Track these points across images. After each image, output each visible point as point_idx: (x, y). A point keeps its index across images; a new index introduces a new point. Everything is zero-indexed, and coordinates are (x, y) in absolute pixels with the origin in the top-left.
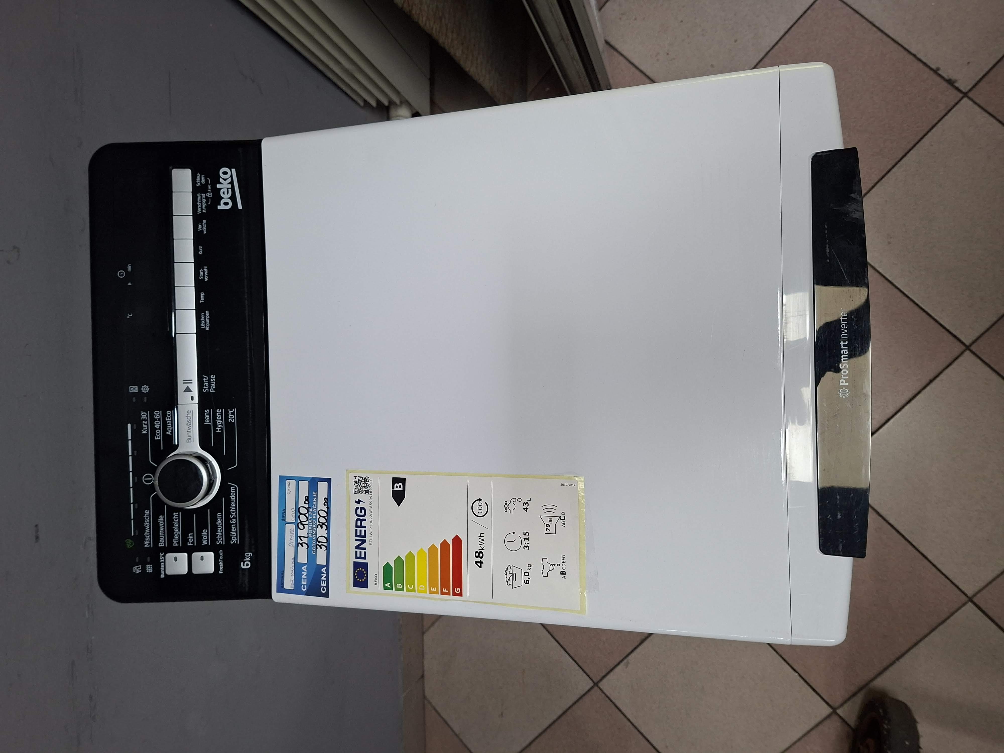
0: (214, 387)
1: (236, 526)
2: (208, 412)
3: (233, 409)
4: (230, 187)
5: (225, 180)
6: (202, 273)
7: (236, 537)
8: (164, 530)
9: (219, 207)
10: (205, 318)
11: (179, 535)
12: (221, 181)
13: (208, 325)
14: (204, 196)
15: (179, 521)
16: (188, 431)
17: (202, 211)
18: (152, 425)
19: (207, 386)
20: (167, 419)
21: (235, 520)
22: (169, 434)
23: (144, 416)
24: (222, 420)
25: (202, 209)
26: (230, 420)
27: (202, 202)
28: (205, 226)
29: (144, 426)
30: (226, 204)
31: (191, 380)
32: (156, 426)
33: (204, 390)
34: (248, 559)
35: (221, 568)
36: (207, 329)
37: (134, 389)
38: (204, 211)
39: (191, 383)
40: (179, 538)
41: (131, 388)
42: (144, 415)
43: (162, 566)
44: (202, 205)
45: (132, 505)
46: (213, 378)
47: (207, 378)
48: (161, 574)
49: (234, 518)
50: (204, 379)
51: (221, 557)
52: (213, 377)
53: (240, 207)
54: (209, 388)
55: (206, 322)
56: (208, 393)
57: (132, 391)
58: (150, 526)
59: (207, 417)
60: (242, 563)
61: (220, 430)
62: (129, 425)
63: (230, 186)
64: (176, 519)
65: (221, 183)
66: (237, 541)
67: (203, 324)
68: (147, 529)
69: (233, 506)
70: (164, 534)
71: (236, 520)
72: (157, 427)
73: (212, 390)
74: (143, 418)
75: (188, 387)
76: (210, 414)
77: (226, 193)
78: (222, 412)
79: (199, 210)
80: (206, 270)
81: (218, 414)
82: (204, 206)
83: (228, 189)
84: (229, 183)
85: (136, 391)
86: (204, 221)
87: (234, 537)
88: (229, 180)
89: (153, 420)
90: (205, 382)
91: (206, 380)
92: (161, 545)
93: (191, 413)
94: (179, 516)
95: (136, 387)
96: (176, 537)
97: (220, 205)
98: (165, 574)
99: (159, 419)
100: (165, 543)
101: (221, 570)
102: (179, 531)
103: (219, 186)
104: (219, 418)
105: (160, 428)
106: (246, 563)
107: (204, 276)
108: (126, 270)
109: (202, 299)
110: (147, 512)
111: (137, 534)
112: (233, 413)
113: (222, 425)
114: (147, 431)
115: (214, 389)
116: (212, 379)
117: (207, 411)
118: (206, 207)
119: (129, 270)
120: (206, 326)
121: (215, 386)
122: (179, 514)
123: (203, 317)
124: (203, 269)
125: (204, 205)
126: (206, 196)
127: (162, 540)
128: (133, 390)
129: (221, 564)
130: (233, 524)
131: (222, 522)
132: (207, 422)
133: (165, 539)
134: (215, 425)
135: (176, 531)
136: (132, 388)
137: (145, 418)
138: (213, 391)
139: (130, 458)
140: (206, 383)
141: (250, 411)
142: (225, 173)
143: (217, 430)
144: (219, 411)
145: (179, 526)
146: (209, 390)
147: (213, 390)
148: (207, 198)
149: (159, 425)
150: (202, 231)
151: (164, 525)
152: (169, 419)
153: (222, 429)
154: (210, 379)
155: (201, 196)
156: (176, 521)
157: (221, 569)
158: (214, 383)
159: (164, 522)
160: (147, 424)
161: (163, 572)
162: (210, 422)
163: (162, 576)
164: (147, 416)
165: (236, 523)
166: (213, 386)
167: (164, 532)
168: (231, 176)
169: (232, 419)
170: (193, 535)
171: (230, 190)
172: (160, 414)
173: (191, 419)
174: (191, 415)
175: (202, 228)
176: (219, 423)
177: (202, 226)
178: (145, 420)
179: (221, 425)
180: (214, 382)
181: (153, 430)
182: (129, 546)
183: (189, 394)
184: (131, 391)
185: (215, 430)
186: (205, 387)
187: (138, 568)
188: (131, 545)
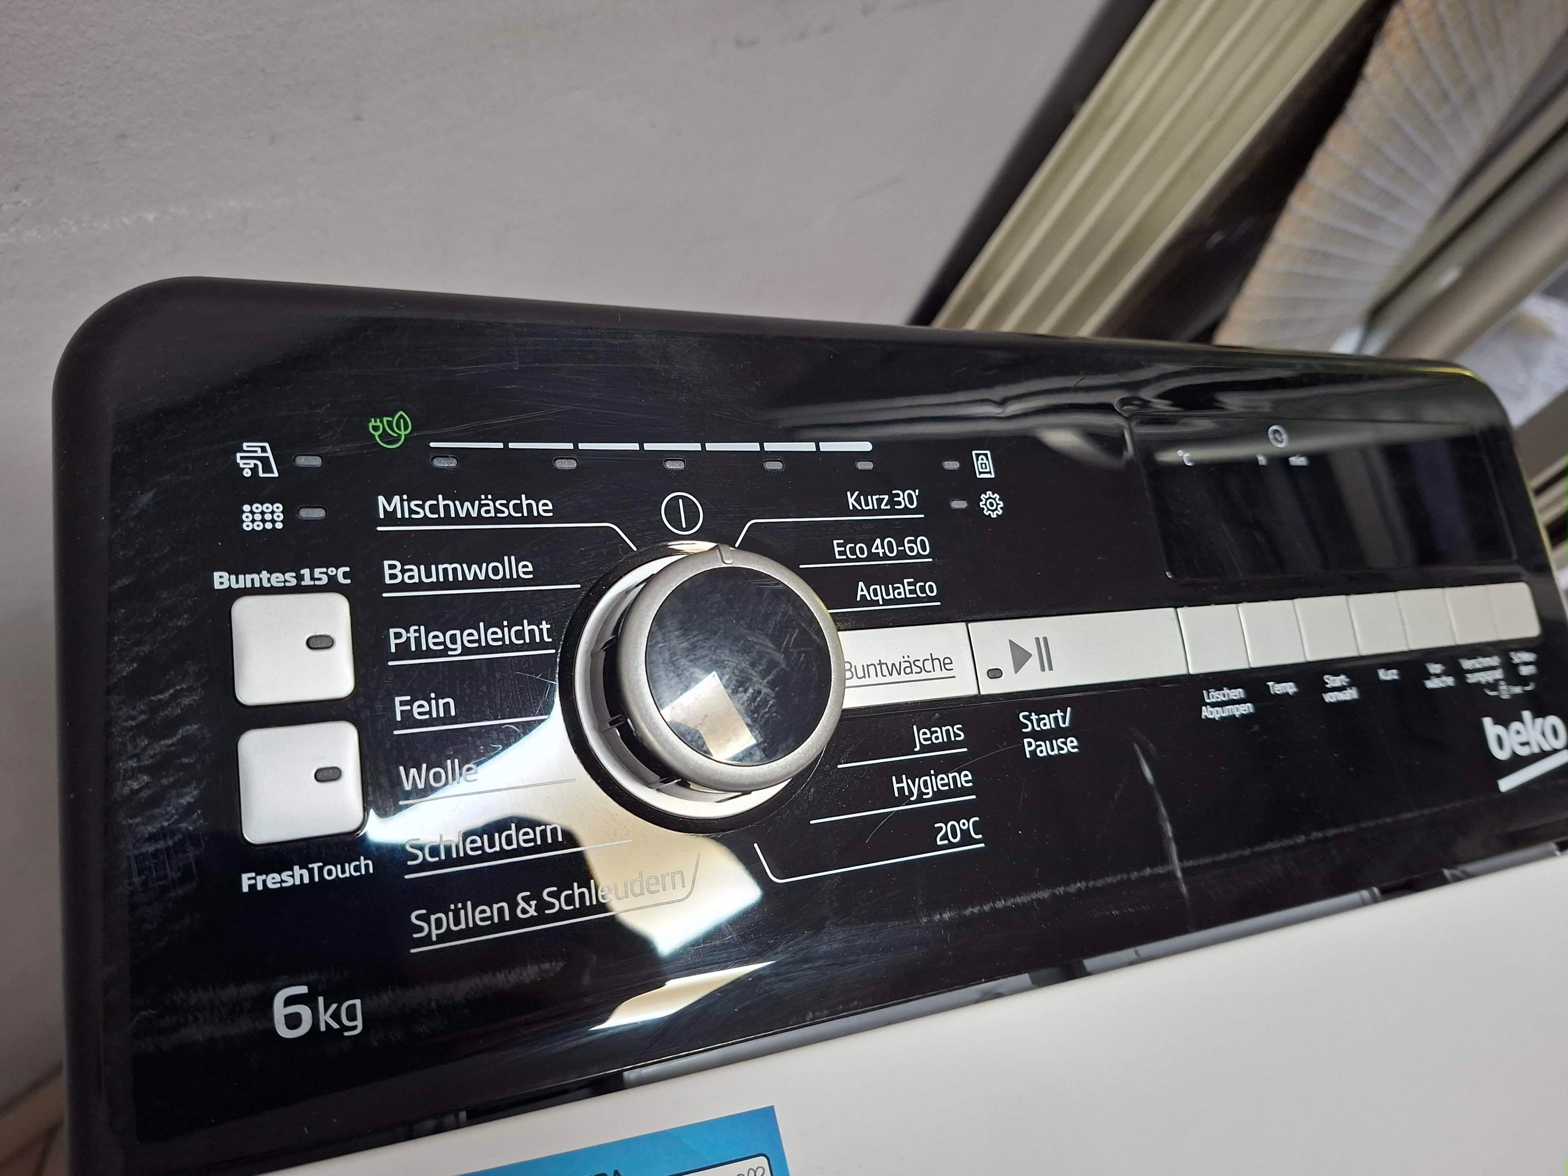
0: (1041, 752)
1: (502, 925)
2: (956, 735)
3: (980, 836)
5: (1543, 734)
6: (1338, 681)
7: (449, 935)
8: (465, 584)
9: (1487, 722)
10: (1232, 701)
11: (444, 653)
12: (1539, 724)
13: (1216, 713)
14: (1497, 675)
15: (513, 647)
16: (880, 664)
17: (1467, 671)
18: (883, 530)
19: (1039, 726)
20: (909, 584)
21: (532, 912)
22: (860, 593)
23: (904, 499)
24: (938, 795)
25: (1472, 672)
26: (941, 828)
27: (1485, 669)
28: (1441, 684)
29: (873, 504)
31: (1051, 669)
32: (878, 541)
33: (1027, 713)
34: (325, 1018)
35: (273, 881)
36: (1205, 712)
38: (1469, 679)
39: (1043, 669)
40: (430, 653)
41: (986, 455)
42: (908, 498)
43: (277, 579)
44: (1478, 671)
45: (570, 446)
46: (1069, 744)
47: (1064, 723)
48: (235, 571)
49: (542, 906)
50: (1059, 714)
51: (335, 872)
52: (1071, 745)
53: (1504, 785)
54: (1038, 736)
55: (1222, 704)
56: (1017, 733)
57: (977, 460)
58: (480, 520)
59: (940, 735)
60: (303, 990)
61: (901, 790)
62: (865, 445)
63: (1535, 749)
64: (520, 635)
65: (1534, 724)
66: (427, 940)
67: (1215, 696)
68: (465, 509)
70: (446, 585)
71: (531, 921)
72: (877, 548)
73: (1030, 744)
74: (898, 495)
75: (1031, 655)
76: (949, 745)
77: (1520, 739)
78: (964, 791)
79: (1470, 665)
80: (1348, 694)
81: (954, 778)
82: (1479, 676)
83: (1529, 744)
84: (1539, 746)
85: (980, 473)
86: (1450, 681)
87: (447, 920)
88: (1545, 746)
89: (898, 531)
90: (1052, 716)
91: (1056, 719)
92: (390, 571)
93: (945, 673)
94: (533, 645)
95: (990, 472)
96: (433, 640)
97: (1493, 723)
98: (234, 594)
99: (903, 555)
100: (403, 586)
101: (260, 879)
102: (466, 651)
103: (1527, 716)
104: (940, 781)
105: (872, 557)
106: (304, 1011)
107: (1335, 689)
108: (1291, 449)
109: (1279, 688)
110: (543, 507)
111: (440, 463)
112: (967, 838)
113: (920, 799)
114: (856, 512)
115: (1033, 753)
116: (1065, 743)
117: (957, 732)
118: (1479, 683)
119: (1295, 462)
120: (1214, 705)
121: (1045, 754)
122: (543, 645)
123: (1234, 694)
124: (1350, 685)
125: (1482, 679)
126: (1499, 680)
127: (416, 573)
128: (980, 461)
129: (296, 876)
130: (513, 906)
131: (520, 852)
132: (921, 736)
133: (420, 586)
134: (916, 770)
135: (467, 637)
136: (985, 461)
137: (899, 503)
138: (1027, 749)
139: (755, 447)
140: (1048, 722)
141: (986, 908)
143: (899, 781)
144: (964, 778)
145: (489, 649)
146: (1027, 735)
147: (1033, 747)
148: (1496, 684)
149: (884, 553)
150: (1430, 676)
151: (488, 583)
152: (911, 592)
153: (904, 799)
154: (1065, 733)
155: (1496, 668)
156: (509, 635)
157: (264, 882)
158: (1053, 750)
159: (504, 582)
160: (880, 512)
161: (245, 581)
162: (924, 748)
163: (221, 580)
164: (906, 510)
165: (516, 922)
166: (1044, 749)
167: (456, 585)
169: (945, 837)
170: (447, 719)
171: (1528, 750)
172: (919, 556)
173: (924, 675)
174: (938, 673)
175: (1436, 675)
176: (925, 782)
177: (1440, 675)
178: (891, 502)
179: (921, 794)
180: (1056, 752)
181: (865, 533)
182: (376, 426)
183: (1006, 663)
184: (978, 455)
185: (899, 770)
186: (1034, 717)
187: (267, 468)
188: (385, 436)
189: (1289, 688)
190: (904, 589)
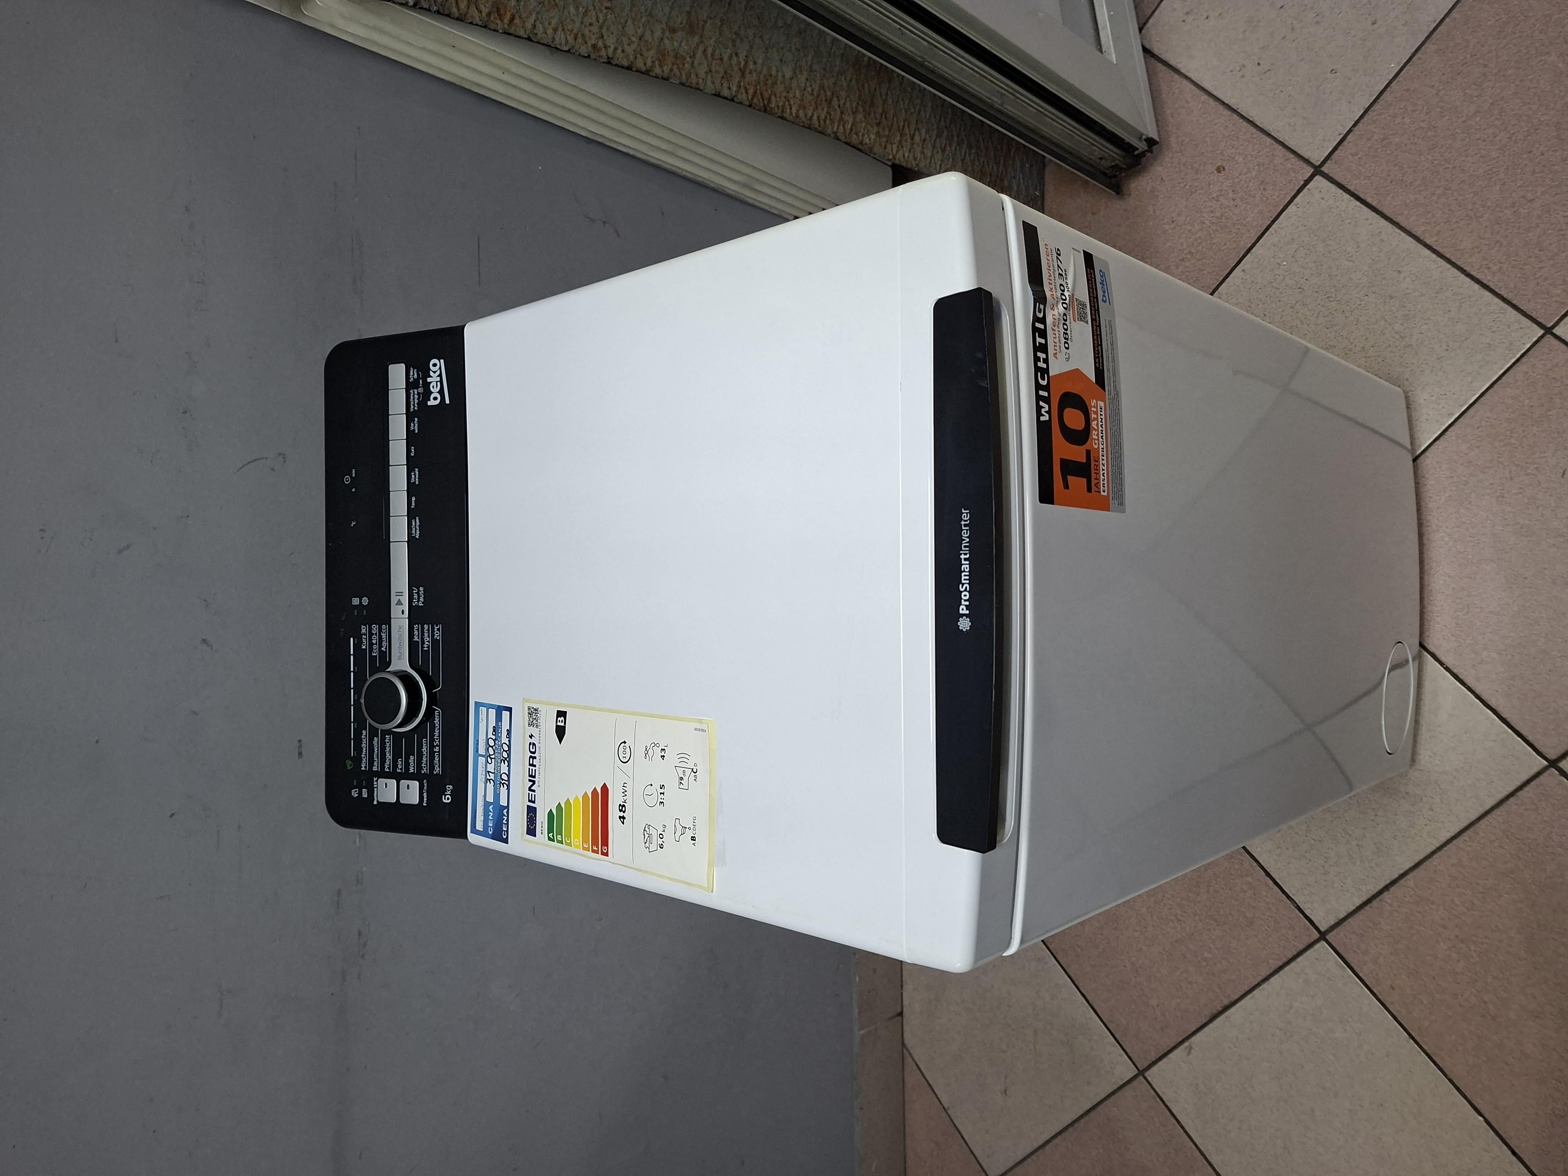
1: (439, 755)
3: (439, 625)
4: (439, 380)
5: (435, 372)
6: (413, 476)
7: (439, 766)
8: (378, 753)
9: (429, 403)
10: (415, 526)
11: (390, 759)
12: (431, 373)
13: (418, 532)
14: (416, 392)
15: (390, 745)
16: (399, 648)
17: (414, 409)
18: (370, 639)
19: (416, 599)
20: (383, 633)
21: (438, 748)
22: (384, 650)
24: (429, 637)
25: (414, 406)
26: (436, 637)
27: (414, 399)
28: (417, 425)
29: (364, 640)
30: (435, 399)
31: (403, 592)
32: (373, 641)
33: (413, 603)
34: (449, 793)
35: (425, 799)
36: (417, 537)
37: (356, 601)
38: (416, 409)
39: (402, 595)
40: (390, 763)
41: (353, 600)
42: (364, 630)
43: (375, 792)
44: (414, 402)
45: (352, 724)
47: (416, 590)
48: (374, 800)
49: (437, 746)
50: (414, 591)
51: (425, 788)
52: (421, 589)
53: (447, 402)
54: (418, 601)
55: (416, 529)
56: (417, 607)
58: (366, 748)
59: (416, 632)
60: (443, 796)
62: (352, 639)
64: (388, 742)
65: (431, 377)
66: (439, 771)
67: (413, 532)
68: (364, 750)
69: (437, 731)
70: (378, 757)
71: (439, 748)
72: (375, 642)
73: (420, 604)
74: (363, 633)
75: (399, 599)
76: (418, 630)
77: (435, 387)
78: (429, 628)
79: (412, 407)
80: (417, 473)
81: (426, 630)
82: (416, 403)
83: (437, 382)
84: (438, 376)
85: (358, 603)
86: (416, 419)
87: (437, 766)
88: (438, 373)
89: (371, 634)
90: (415, 594)
92: (375, 769)
93: (402, 627)
94: (390, 740)
95: (358, 600)
96: (388, 762)
97: (430, 400)
98: (377, 801)
99: (376, 635)
100: (378, 767)
102: (390, 755)
103: (429, 380)
104: (426, 635)
105: (376, 644)
106: (447, 796)
107: (415, 480)
108: (350, 475)
109: (413, 504)
110: (364, 732)
111: (355, 755)
112: (439, 630)
113: (428, 642)
114: (366, 647)
115: (423, 603)
116: (421, 591)
117: (415, 627)
118: (418, 404)
119: (354, 476)
120: (416, 533)
122: (390, 737)
123: (414, 524)
124: (414, 471)
125: (416, 401)
126: (418, 392)
127: (375, 764)
129: (425, 794)
130: (436, 752)
131: (427, 749)
133: (378, 763)
134: (423, 643)
135: (388, 755)
137: (365, 632)
139: (352, 674)
140: (416, 596)
142: (435, 365)
143: (425, 648)
144: (426, 627)
145: (390, 750)
146: (418, 604)
148: (419, 394)
149: (376, 640)
150: (414, 430)
151: (378, 748)
153: (428, 647)
154: (419, 590)
155: (414, 392)
156: (388, 745)
157: (425, 801)
159: (378, 744)
160: (366, 639)
161: (375, 798)
162: (418, 638)
163: (375, 803)
164: (366, 630)
165: (439, 752)
166: (422, 599)
167: (378, 755)
168: (440, 368)
169: (438, 637)
170: (402, 761)
171: (439, 383)
172: (376, 629)
173: (402, 635)
174: (402, 631)
175: (414, 427)
176: (426, 640)
177: (414, 425)
178: (364, 635)
179: (427, 642)
180: (423, 595)
181: (371, 644)
182: (349, 768)
183: (400, 608)
184: (354, 603)
185: (423, 647)
186: (414, 600)
187: (356, 791)
188: (351, 766)
189: (414, 499)
190: (383, 635)
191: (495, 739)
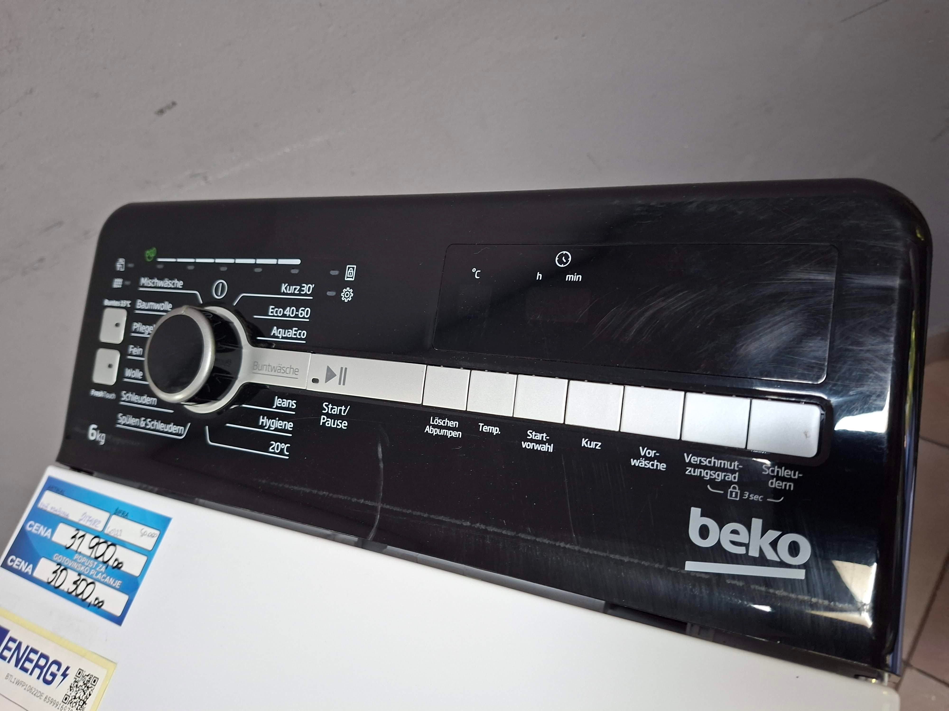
0: (328, 424)
1: (136, 427)
2: (292, 405)
3: (288, 453)
4: (751, 554)
5: (774, 544)
6: (539, 437)
7: (125, 424)
8: (154, 311)
9: (695, 512)
10: (449, 428)
11: (144, 333)
12: (772, 534)
13: (435, 432)
14: (730, 477)
16: (269, 366)
17: (690, 464)
18: (292, 303)
19: (331, 411)
20: (295, 331)
21: (144, 425)
22: (273, 332)
23: (306, 289)
24: (276, 430)
25: (696, 466)
26: (272, 444)
27: (714, 468)
28: (649, 466)
29: (292, 289)
30: (704, 532)
31: (344, 384)
32: (288, 308)
33: (327, 404)
34: (98, 437)
35: (95, 394)
36: (428, 429)
37: (350, 274)
38: (689, 471)
39: (340, 384)
40: (141, 333)
41: (353, 268)
42: (308, 288)
43: (116, 304)
44: (705, 468)
45: (193, 261)
46: (343, 424)
47: (344, 413)
48: (108, 300)
50: (343, 408)
51: (107, 396)
52: (343, 425)
53: (691, 566)
54: (327, 415)
55: (441, 427)
56: (319, 412)
57: (348, 270)
58: (164, 288)
59: (286, 403)
60: (95, 427)
61: (262, 422)
62: (297, 262)
63: (754, 553)
65: (763, 533)
66: (120, 424)
67: (439, 422)
68: (160, 283)
69: (160, 426)
70: (149, 310)
71: (142, 429)
72: (287, 312)
73: (324, 419)
74: (304, 287)
75: (335, 375)
76: (288, 409)
77: (735, 538)
78: (288, 431)
79: (695, 460)
80: (545, 448)
81: (285, 424)
82: (704, 473)
83: (747, 546)
84: (761, 550)
85: (347, 277)
86: (662, 467)
87: (126, 420)
88: (770, 555)
89: (298, 304)
90: (339, 408)
91: (341, 410)
92: (140, 304)
93: (294, 376)
95: (352, 278)
96: (142, 328)
97: (703, 515)
98: (106, 307)
99: (297, 316)
100: (140, 309)
102: (149, 334)
103: (757, 523)
104: (278, 424)
105: (284, 315)
106: (95, 433)
107: (532, 441)
108: (570, 270)
109: (486, 429)
111: (158, 266)
112: (281, 453)
113: (269, 429)
114: (283, 293)
115: (324, 423)
116: (341, 423)
117: (293, 404)
118: (700, 478)
119: (569, 277)
120: (434, 426)
121: (329, 425)
123: (451, 424)
124: (549, 442)
125: (707, 475)
126: (731, 483)
127: (144, 305)
128: (349, 271)
129: (100, 394)
130: (140, 422)
132: (278, 402)
133: (144, 310)
134: (271, 416)
135: (150, 329)
136: (352, 271)
137: (303, 291)
138: (322, 421)
139: (254, 262)
140: (336, 410)
141: (281, 485)
142: (794, 549)
143: (263, 419)
144: (289, 426)
146: (324, 414)
147: (324, 421)
148: (725, 485)
149: (289, 315)
150: (638, 456)
151: (159, 311)
152: (295, 334)
153: (262, 427)
154: (343, 418)
155: (733, 472)
158: (334, 425)
160: (294, 294)
161: (109, 303)
162: (277, 408)
163: (105, 302)
164: (306, 295)
165: (139, 427)
166: (330, 423)
167: (152, 310)
168: (782, 564)
169: (273, 449)
170: (139, 356)
171: (741, 550)
172: (304, 318)
173: (285, 375)
174: (291, 375)
175: (646, 458)
176: (273, 422)
177: (650, 459)
178: (300, 290)
179: (270, 427)
180: (335, 426)
181: (283, 304)
182: (147, 253)
183: (322, 376)
184: (349, 268)
185: (264, 413)
186: (330, 406)
187: (122, 266)
188: (149, 256)
189: (495, 431)
190: (291, 333)
191: (108, 566)
